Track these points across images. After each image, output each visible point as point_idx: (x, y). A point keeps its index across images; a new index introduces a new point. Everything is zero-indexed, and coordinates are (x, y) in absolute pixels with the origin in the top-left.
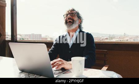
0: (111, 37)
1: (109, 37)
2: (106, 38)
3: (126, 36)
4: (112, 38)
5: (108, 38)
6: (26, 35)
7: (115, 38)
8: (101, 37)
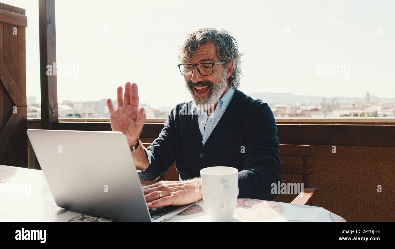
0: (329, 106)
1: (323, 105)
2: (313, 107)
3: (371, 101)
4: (330, 108)
5: (320, 108)
6: (85, 104)
7: (339, 106)
8: (298, 105)
